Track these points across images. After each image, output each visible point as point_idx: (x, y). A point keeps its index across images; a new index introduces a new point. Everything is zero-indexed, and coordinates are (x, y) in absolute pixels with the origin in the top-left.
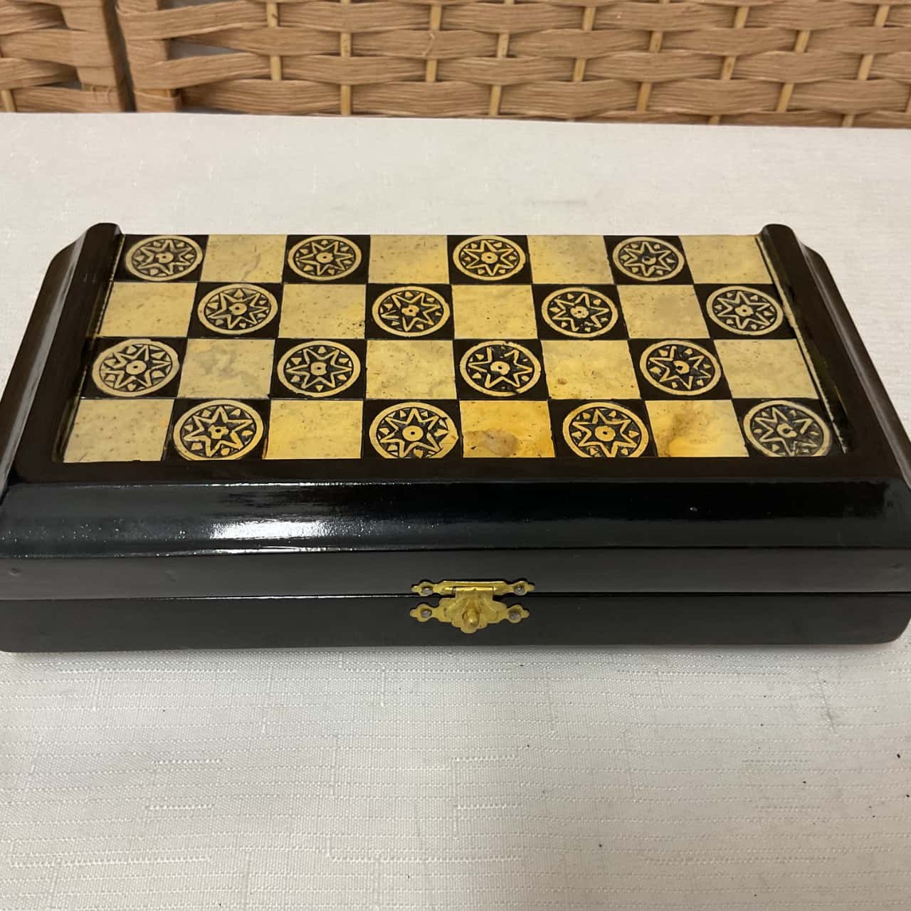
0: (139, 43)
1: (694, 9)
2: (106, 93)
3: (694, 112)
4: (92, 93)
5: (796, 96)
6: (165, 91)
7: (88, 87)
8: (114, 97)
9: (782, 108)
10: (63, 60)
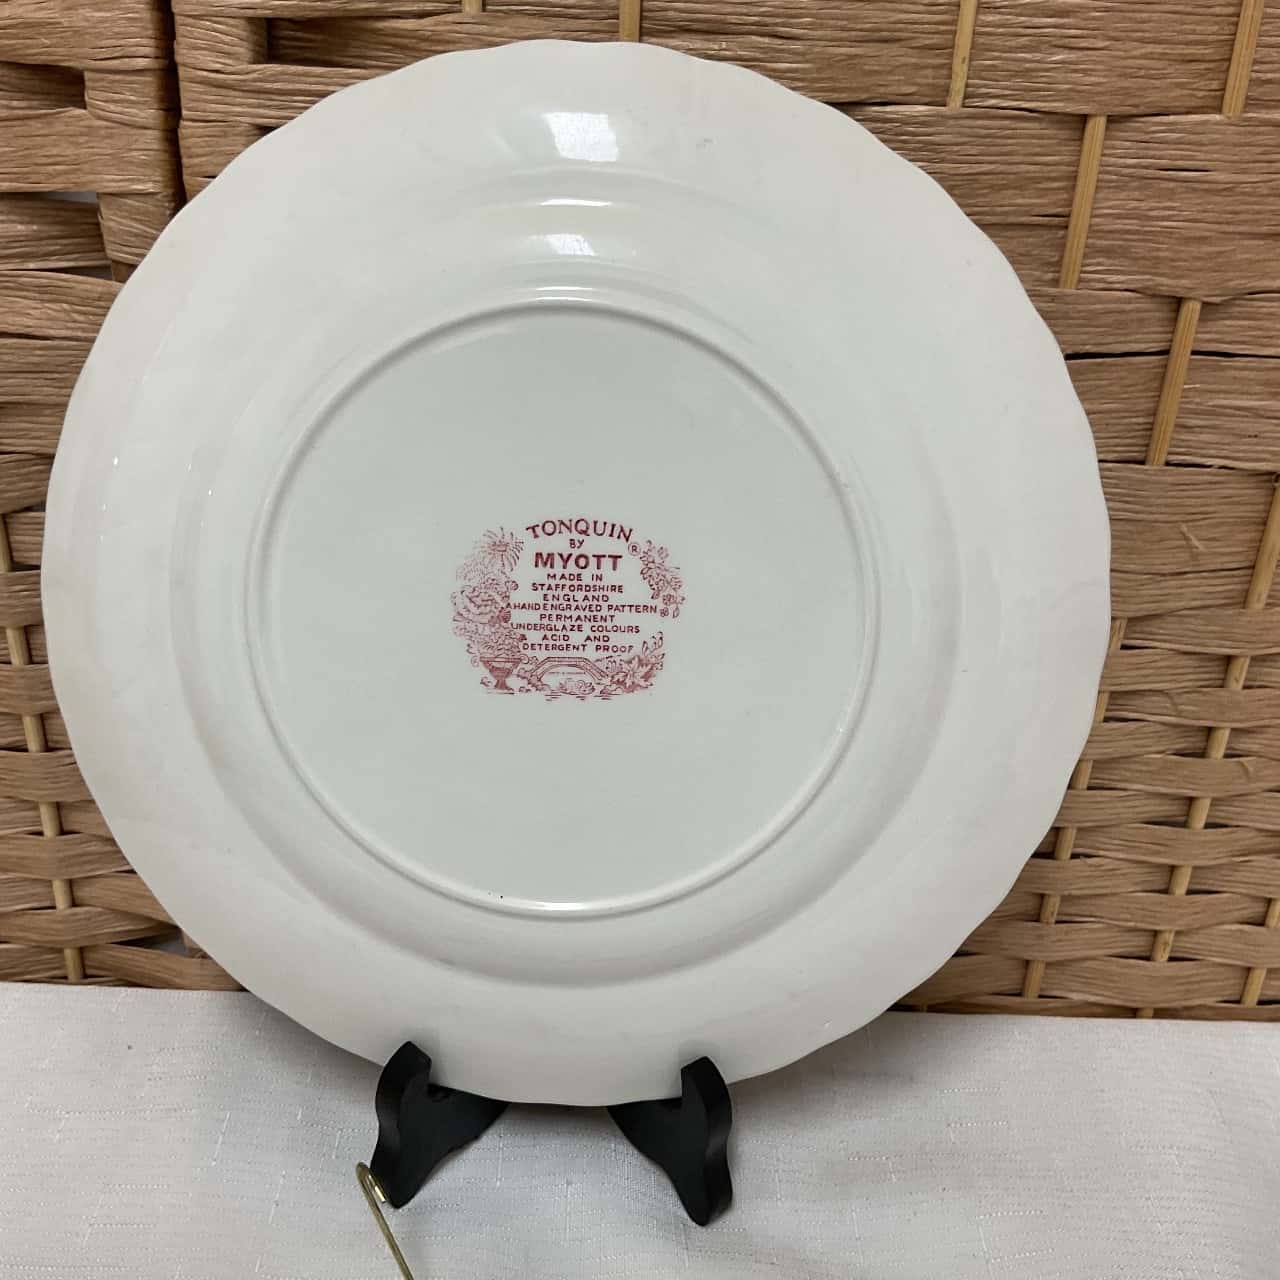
1: (1111, 867)
3: (1117, 1002)
5: (1273, 983)
9: (1251, 999)
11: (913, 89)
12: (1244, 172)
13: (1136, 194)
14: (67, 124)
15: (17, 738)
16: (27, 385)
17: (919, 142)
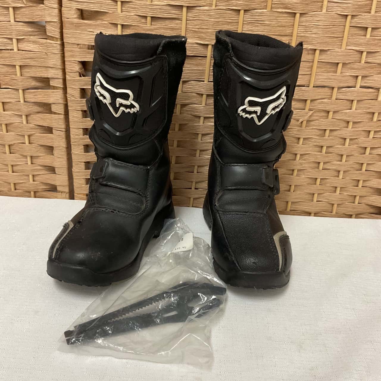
0: (78, 179)
2: (65, 194)
4: (60, 194)
6: (84, 194)
7: (59, 192)
8: (68, 195)
10: (53, 183)
11: (205, 4)
12: (272, 22)
13: (251, 26)
14: (40, 8)
15: (23, 141)
16: (29, 61)
17: (207, 14)
